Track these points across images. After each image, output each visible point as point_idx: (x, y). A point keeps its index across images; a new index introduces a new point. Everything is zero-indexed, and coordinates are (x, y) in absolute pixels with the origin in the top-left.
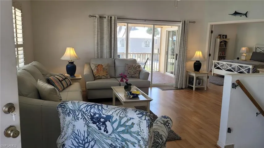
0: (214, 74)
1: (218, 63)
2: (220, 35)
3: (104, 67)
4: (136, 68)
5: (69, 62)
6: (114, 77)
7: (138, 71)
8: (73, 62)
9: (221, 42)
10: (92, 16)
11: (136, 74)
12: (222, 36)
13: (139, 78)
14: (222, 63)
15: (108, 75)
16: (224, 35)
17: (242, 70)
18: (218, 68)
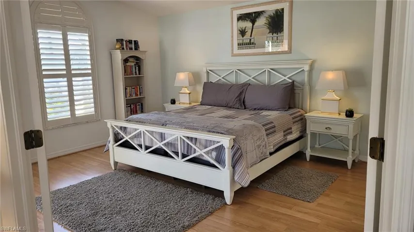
0: (116, 163)
1: (124, 129)
2: (120, 41)
9: (126, 61)
12: (124, 42)
14: (136, 130)
16: (130, 42)
17: (199, 152)
18: (127, 145)
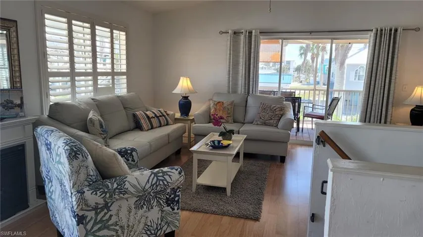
3: (225, 105)
4: (275, 110)
5: (183, 97)
6: (243, 121)
7: (276, 115)
8: (188, 97)
10: (223, 33)
11: (271, 119)
13: (277, 126)
15: (230, 118)
